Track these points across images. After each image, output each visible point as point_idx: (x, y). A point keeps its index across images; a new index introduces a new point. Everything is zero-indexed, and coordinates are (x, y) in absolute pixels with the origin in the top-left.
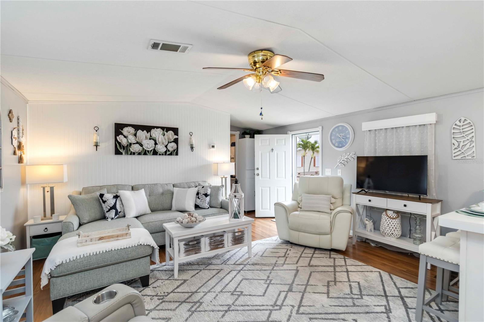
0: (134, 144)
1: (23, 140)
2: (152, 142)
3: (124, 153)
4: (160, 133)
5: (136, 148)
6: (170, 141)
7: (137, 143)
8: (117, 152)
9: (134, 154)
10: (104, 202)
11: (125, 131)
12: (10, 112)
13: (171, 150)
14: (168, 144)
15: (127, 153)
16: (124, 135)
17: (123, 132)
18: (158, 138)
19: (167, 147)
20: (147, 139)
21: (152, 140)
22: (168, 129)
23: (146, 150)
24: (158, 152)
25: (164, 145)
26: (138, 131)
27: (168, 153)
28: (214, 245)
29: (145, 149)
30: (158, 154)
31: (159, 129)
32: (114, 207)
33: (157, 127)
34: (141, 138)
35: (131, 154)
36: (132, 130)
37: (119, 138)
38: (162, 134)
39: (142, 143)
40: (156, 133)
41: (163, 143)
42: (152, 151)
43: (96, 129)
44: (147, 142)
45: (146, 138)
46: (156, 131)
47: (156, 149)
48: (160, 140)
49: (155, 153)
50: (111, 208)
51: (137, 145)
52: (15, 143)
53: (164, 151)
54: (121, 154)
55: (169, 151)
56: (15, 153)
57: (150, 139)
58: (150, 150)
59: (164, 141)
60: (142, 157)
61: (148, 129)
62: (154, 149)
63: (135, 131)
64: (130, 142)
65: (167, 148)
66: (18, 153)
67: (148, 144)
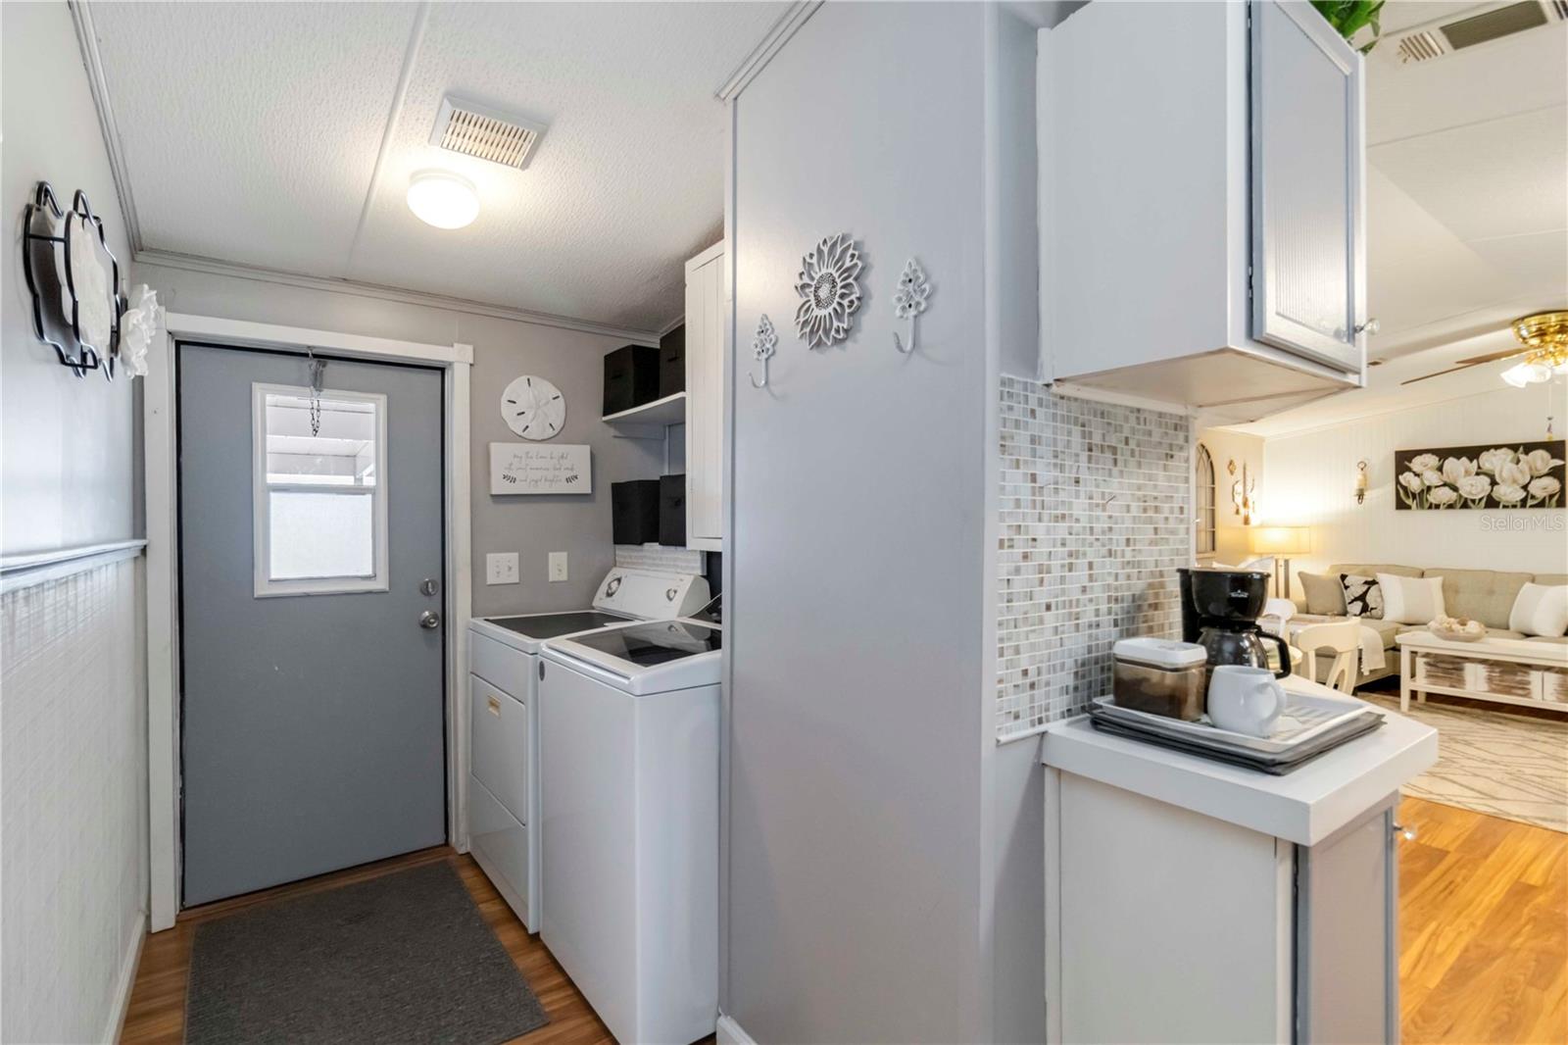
0: (1436, 487)
1: (1251, 497)
2: (1487, 480)
3: (1414, 506)
4: (1505, 460)
5: (1444, 495)
6: (1536, 474)
7: (1445, 485)
8: (1401, 505)
9: (1437, 507)
10: (1346, 587)
11: (1417, 464)
12: (1231, 463)
13: (1540, 494)
14: (1529, 483)
15: (1421, 506)
16: (1414, 472)
17: (1411, 465)
18: (1501, 471)
19: (1529, 489)
20: (1470, 475)
21: (1482, 477)
22: (1529, 448)
23: (1466, 499)
24: (1499, 503)
25: (1518, 484)
26: (1446, 461)
27: (1530, 502)
28: (1498, 685)
29: (1465, 496)
30: (1501, 506)
31: (1504, 450)
32: (1362, 598)
33: (1497, 447)
34: (1455, 474)
35: (1430, 507)
36: (1433, 460)
37: (1405, 479)
38: (1512, 461)
39: (1458, 485)
40: (1494, 459)
41: (1515, 481)
42: (1485, 499)
43: (1362, 466)
44: (1470, 482)
45: (1467, 473)
46: (1495, 455)
47: (1494, 495)
48: (1505, 474)
49: (1492, 503)
50: (1356, 599)
51: (1447, 489)
52: (1239, 500)
53: (1518, 499)
54: (1409, 507)
55: (1533, 497)
56: (1237, 512)
57: (1477, 474)
58: (1477, 498)
59: (1518, 476)
60: (1460, 514)
61: (1473, 453)
62: (1489, 497)
63: (1440, 460)
64: (1427, 483)
65: (1528, 492)
66: (1242, 510)
67: (1472, 485)
